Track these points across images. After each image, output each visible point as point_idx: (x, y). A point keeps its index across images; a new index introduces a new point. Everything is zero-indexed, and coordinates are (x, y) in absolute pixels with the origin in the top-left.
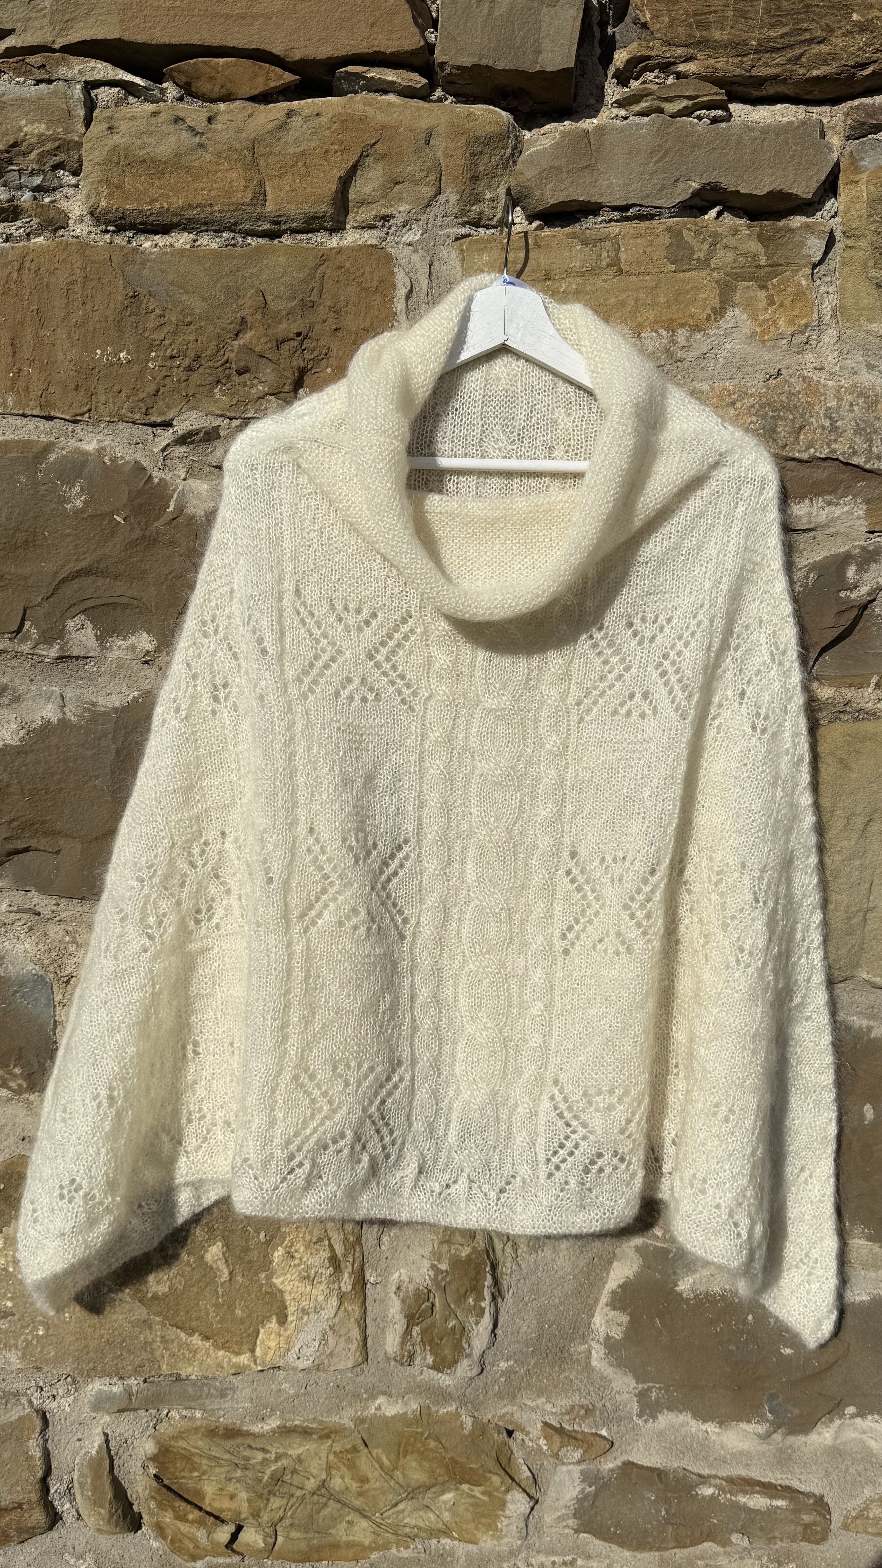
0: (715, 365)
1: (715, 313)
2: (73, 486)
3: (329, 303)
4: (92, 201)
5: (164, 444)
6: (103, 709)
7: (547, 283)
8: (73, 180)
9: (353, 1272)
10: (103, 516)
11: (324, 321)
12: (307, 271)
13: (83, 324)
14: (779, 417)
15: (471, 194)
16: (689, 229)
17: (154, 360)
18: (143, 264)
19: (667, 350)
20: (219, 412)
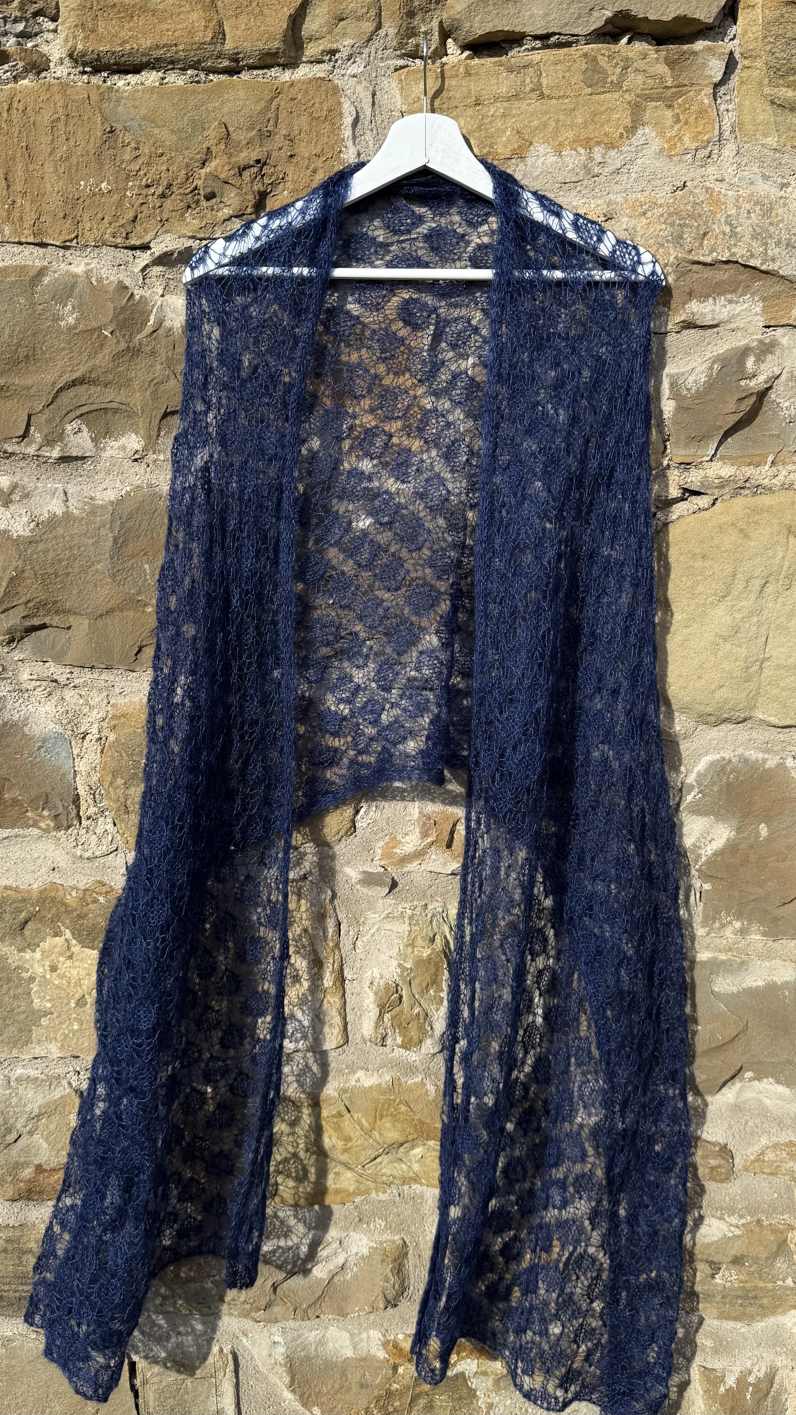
0: (628, 179)
1: (627, 132)
2: (65, 305)
3: (284, 132)
4: (70, 44)
5: (143, 264)
6: (101, 502)
7: (478, 108)
8: (51, 26)
9: (333, 971)
10: (92, 331)
11: (280, 149)
12: (263, 104)
13: (68, 158)
14: (685, 225)
15: (408, 29)
16: (603, 55)
17: (132, 189)
18: (118, 101)
19: (585, 167)
20: (190, 234)
